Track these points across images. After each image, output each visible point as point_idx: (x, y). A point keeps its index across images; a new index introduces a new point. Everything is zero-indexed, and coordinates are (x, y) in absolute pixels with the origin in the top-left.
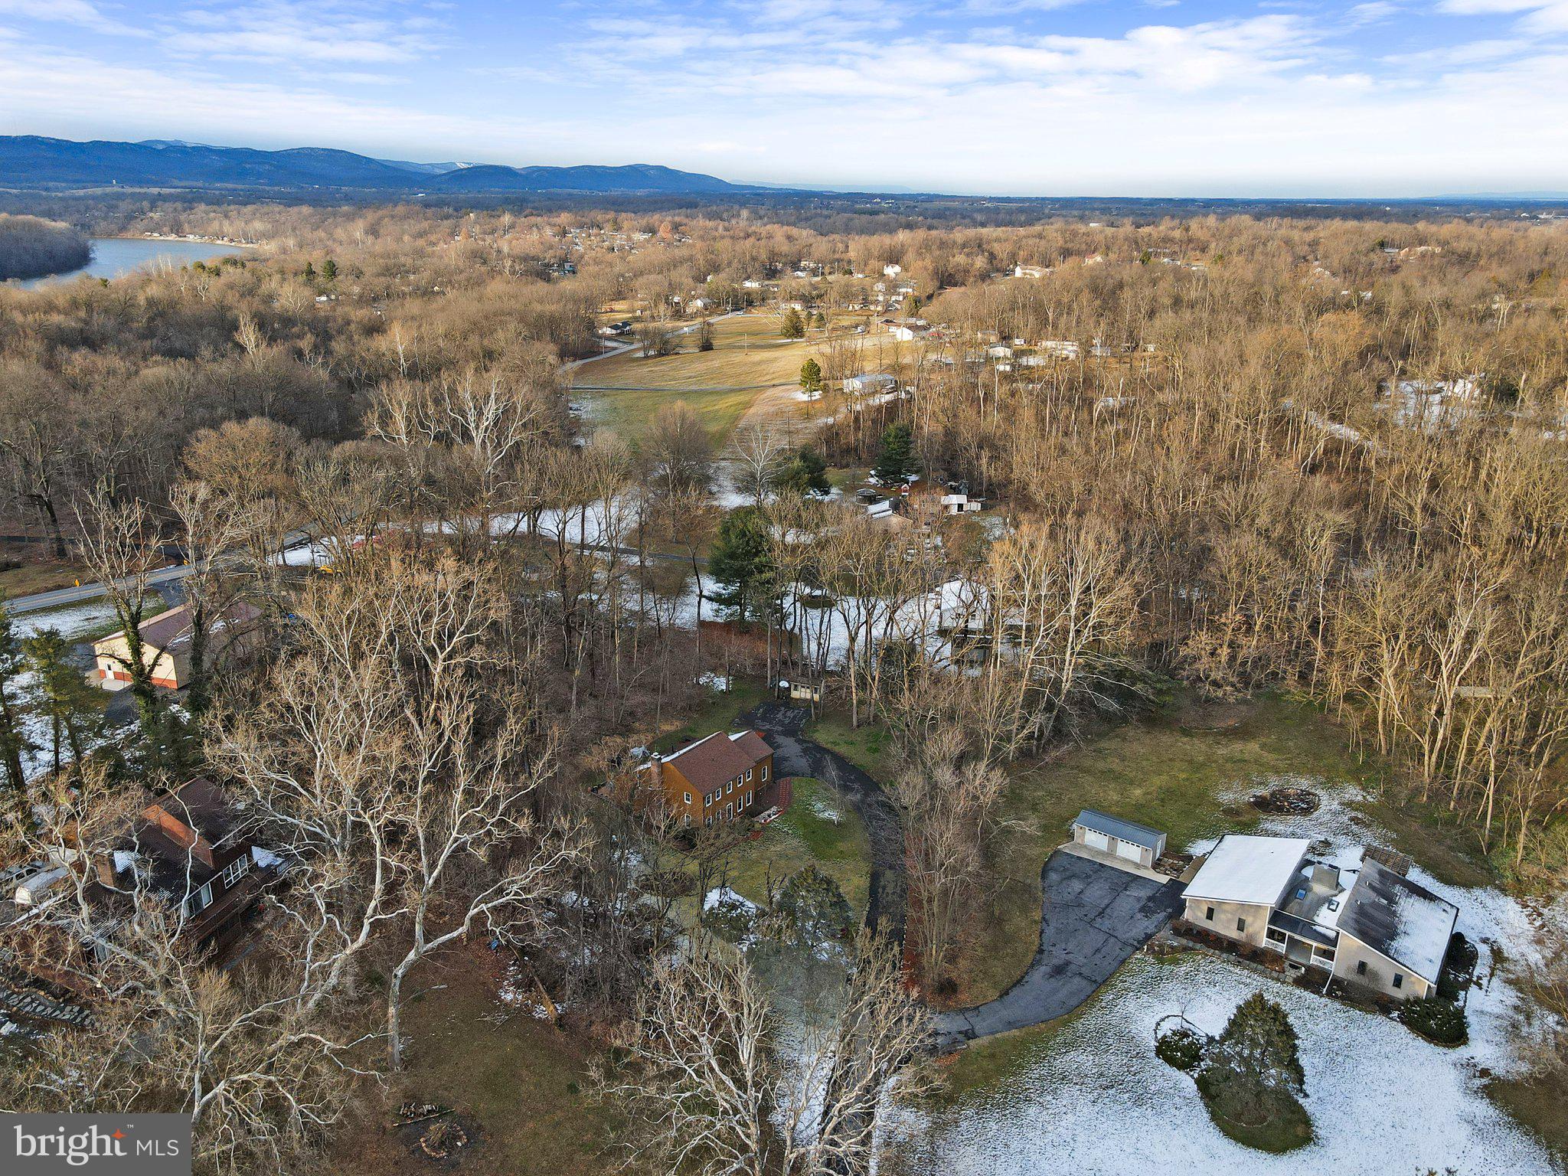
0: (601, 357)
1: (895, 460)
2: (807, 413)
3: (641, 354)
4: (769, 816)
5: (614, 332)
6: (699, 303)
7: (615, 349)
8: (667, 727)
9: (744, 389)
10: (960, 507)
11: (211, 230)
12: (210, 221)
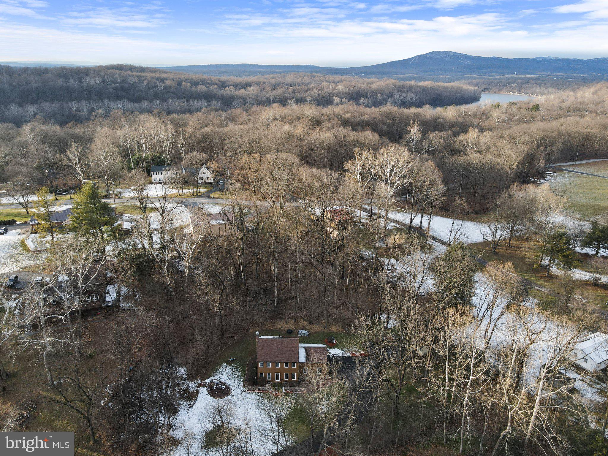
8: (334, 329)
11: (531, 91)
12: (533, 87)
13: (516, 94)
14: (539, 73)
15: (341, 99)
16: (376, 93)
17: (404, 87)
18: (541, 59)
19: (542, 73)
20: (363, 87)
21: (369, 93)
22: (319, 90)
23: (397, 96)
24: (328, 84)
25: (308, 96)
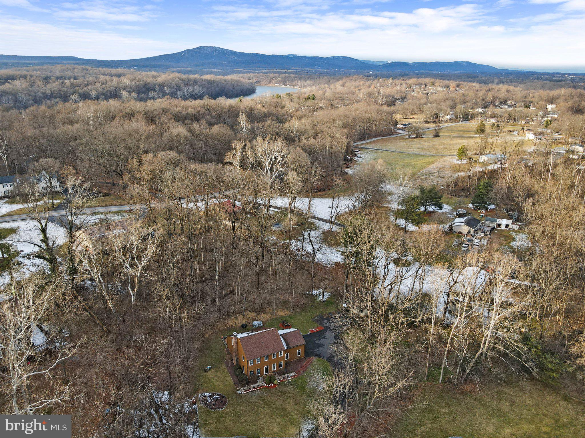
0: (390, 137)
1: (481, 198)
2: (455, 169)
3: (407, 137)
4: (288, 377)
5: (404, 127)
6: (449, 117)
7: (400, 133)
8: (281, 313)
9: (437, 156)
10: (507, 226)
11: (294, 83)
12: (295, 80)
13: (283, 86)
14: (293, 68)
15: (130, 93)
16: (163, 87)
17: (189, 80)
18: (292, 56)
19: (296, 68)
20: (149, 80)
21: (157, 86)
22: (102, 84)
23: (185, 89)
24: (110, 78)
25: (91, 90)
